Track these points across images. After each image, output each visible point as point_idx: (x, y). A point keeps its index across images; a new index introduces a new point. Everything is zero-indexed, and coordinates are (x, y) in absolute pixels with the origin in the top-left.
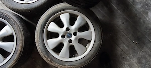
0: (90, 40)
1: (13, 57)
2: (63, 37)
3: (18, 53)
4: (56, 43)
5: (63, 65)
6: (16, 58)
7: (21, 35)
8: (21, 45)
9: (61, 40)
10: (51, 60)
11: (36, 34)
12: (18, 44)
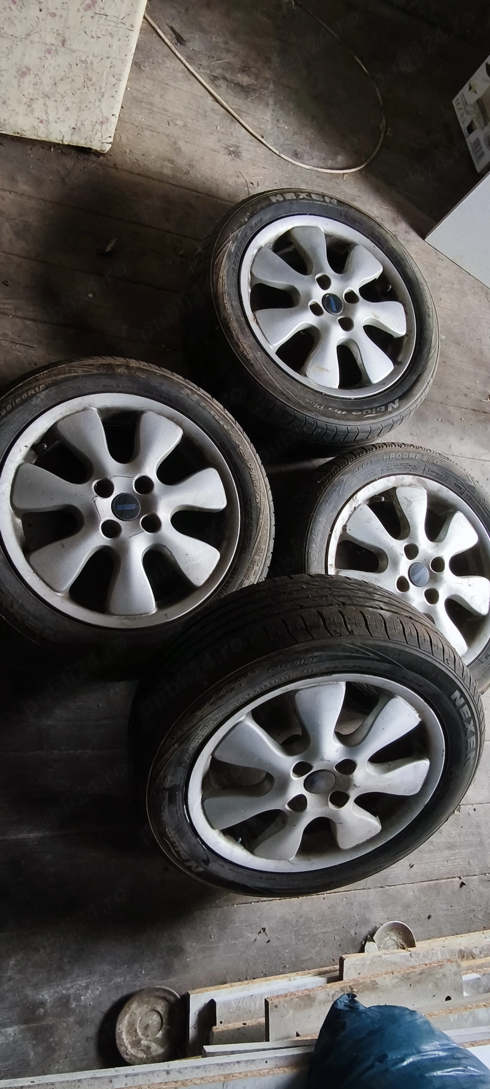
0: (34, 556)
1: (236, 303)
2: (144, 485)
3: (234, 325)
4: (149, 445)
5: (56, 383)
6: (228, 306)
7: (275, 388)
8: (250, 356)
9: (138, 467)
10: (114, 376)
11: (238, 426)
12: (259, 354)
